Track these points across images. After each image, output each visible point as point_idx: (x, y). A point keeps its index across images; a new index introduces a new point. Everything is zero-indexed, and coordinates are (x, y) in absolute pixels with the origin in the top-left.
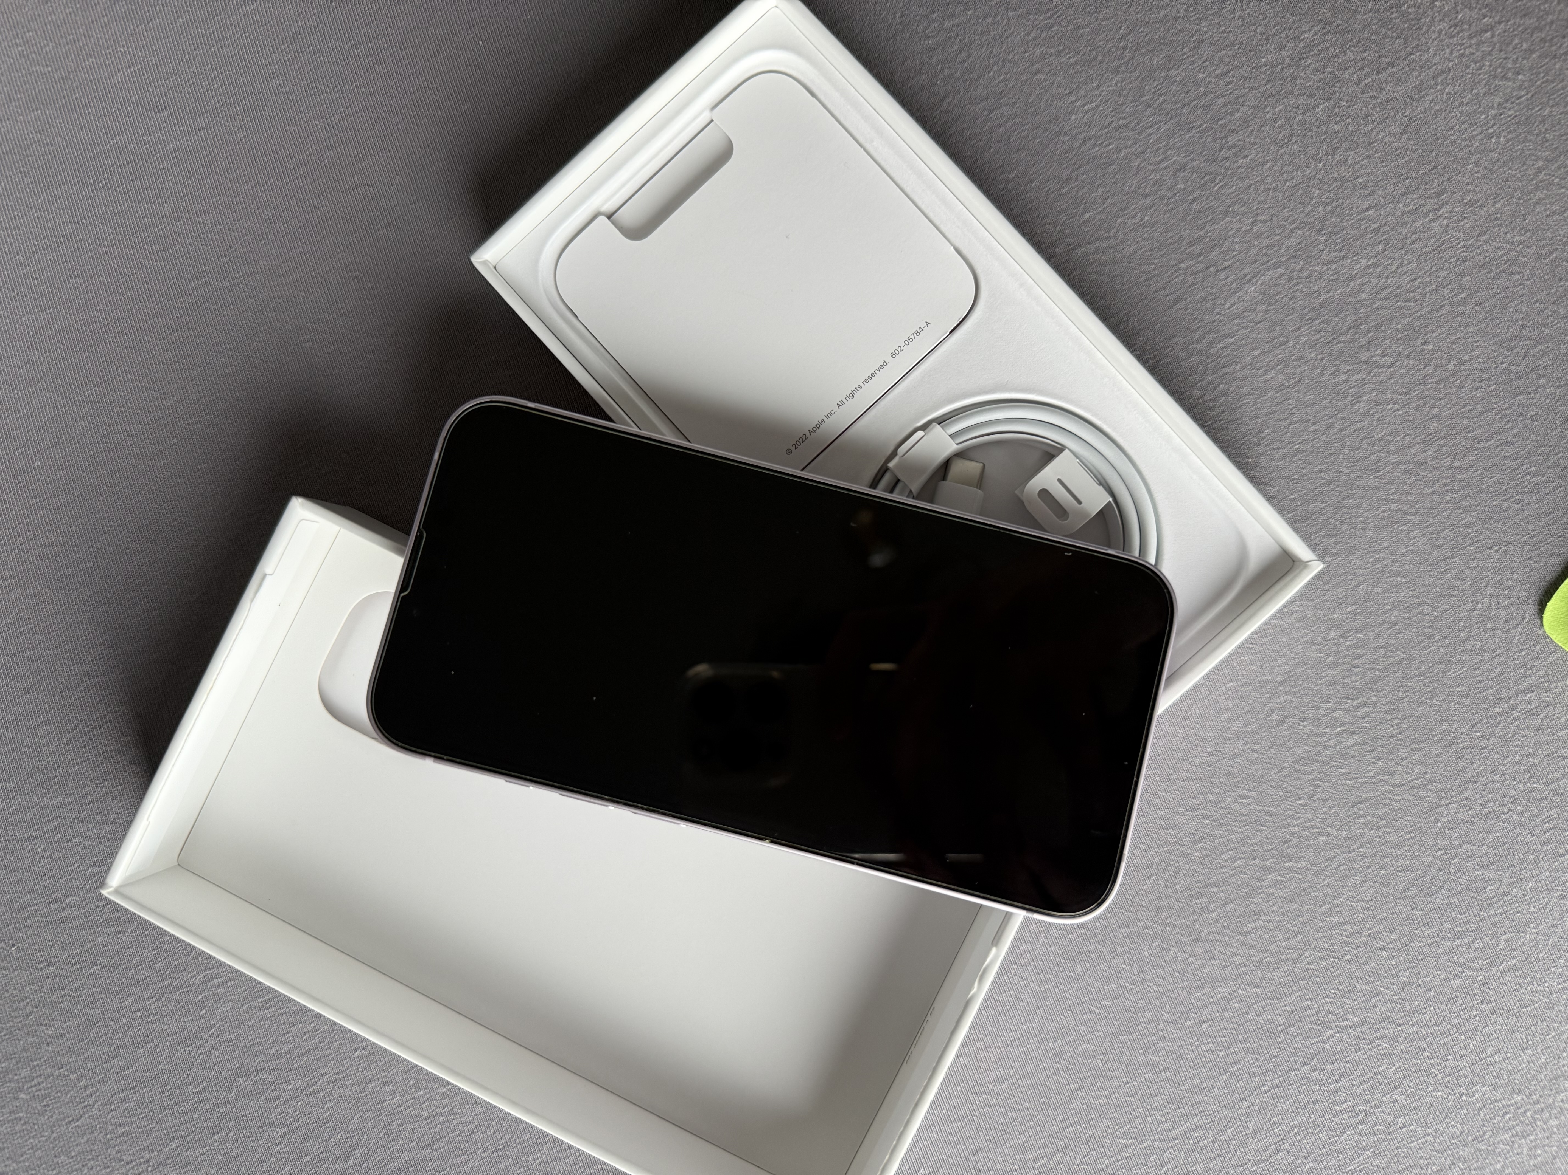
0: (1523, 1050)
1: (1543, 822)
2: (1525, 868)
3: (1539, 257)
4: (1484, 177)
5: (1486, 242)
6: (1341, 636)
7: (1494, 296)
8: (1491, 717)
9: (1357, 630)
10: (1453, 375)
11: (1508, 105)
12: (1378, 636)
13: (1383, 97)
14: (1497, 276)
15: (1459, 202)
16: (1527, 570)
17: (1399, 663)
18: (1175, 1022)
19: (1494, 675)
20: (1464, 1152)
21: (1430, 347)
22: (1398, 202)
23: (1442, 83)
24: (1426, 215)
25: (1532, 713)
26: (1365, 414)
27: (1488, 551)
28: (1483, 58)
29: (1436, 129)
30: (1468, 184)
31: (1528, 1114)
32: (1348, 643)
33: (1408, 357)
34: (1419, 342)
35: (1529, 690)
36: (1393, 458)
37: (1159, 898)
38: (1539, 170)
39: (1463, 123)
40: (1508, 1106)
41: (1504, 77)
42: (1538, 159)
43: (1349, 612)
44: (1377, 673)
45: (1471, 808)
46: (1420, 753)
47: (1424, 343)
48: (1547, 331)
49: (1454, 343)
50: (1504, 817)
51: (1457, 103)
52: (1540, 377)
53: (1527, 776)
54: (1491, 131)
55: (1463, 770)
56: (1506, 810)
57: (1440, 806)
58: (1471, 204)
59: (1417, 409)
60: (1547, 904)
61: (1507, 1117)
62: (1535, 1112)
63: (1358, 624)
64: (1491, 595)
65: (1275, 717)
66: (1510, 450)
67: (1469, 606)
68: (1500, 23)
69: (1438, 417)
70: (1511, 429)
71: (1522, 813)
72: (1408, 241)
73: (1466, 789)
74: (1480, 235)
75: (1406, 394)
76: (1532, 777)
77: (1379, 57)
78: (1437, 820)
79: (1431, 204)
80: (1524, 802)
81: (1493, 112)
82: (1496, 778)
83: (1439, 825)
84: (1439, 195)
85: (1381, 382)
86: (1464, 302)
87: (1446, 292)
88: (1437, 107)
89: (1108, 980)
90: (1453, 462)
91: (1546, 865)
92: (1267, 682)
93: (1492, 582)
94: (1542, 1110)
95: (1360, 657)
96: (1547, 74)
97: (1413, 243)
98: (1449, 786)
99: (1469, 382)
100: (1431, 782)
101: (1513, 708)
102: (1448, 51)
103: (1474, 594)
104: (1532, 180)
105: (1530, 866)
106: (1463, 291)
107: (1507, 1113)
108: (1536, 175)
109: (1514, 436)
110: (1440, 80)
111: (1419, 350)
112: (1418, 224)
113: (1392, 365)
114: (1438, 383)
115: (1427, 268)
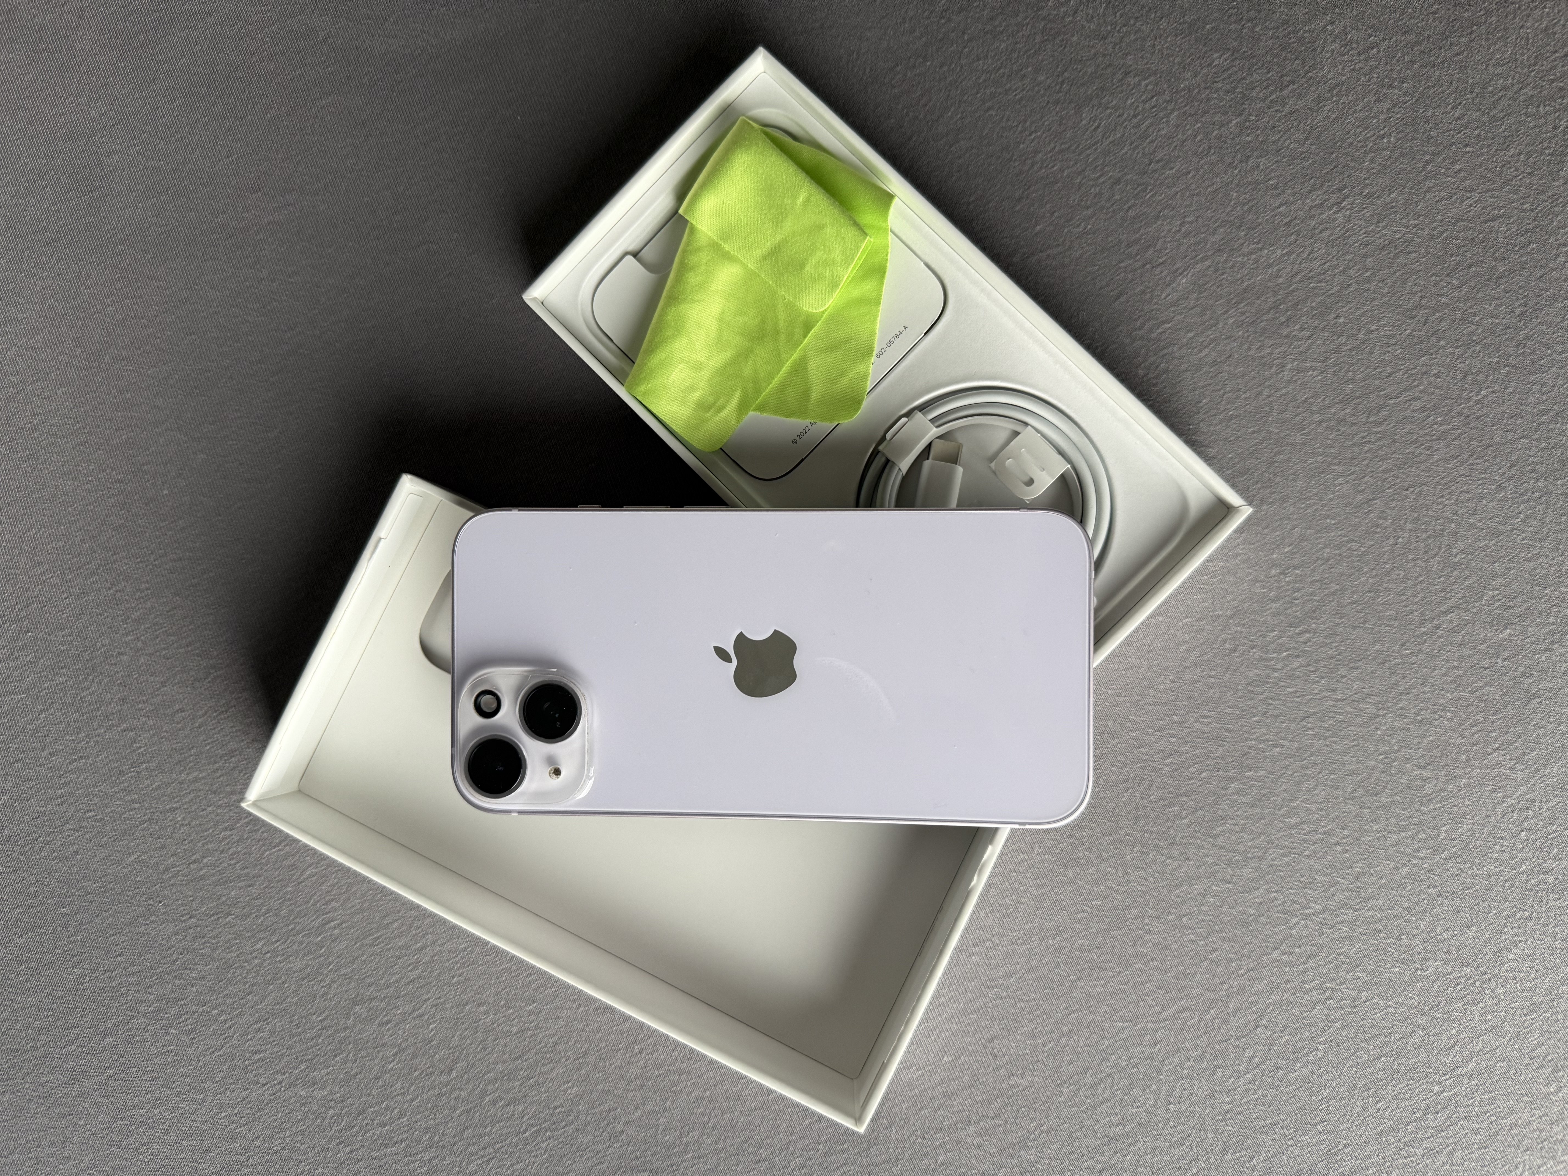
0: (1468, 927)
1: (1471, 726)
2: (1458, 767)
3: (1432, 237)
4: (1380, 172)
5: (1385, 227)
6: (1281, 573)
7: (1395, 273)
8: (1418, 636)
9: (1295, 568)
10: (1363, 343)
11: (1396, 110)
12: (1313, 571)
13: (1287, 109)
14: (1396, 256)
15: (1359, 195)
16: (1440, 507)
17: (1334, 593)
18: (1158, 918)
19: (1417, 599)
20: (1422, 1021)
21: (1342, 320)
22: (1306, 199)
23: (1337, 95)
24: (1331, 208)
25: (1455, 631)
26: (1289, 382)
27: (1405, 492)
28: (1371, 71)
29: (1335, 134)
30: (1365, 179)
31: (1477, 984)
32: (1287, 579)
33: (1323, 329)
34: (1332, 316)
35: (1449, 611)
36: (1317, 418)
37: (1137, 808)
38: (1427, 163)
39: (1358, 127)
40: (1459, 978)
41: (1390, 86)
42: (1426, 153)
43: (1287, 552)
44: (1316, 603)
45: (1406, 717)
46: (1358, 671)
47: (1336, 318)
48: (1443, 300)
49: (1362, 315)
50: (1436, 722)
51: (1351, 111)
52: (1439, 340)
53: (1454, 686)
54: (1382, 132)
55: (1396, 684)
56: (1437, 717)
57: (1379, 716)
58: (1370, 196)
59: (1334, 374)
60: (1480, 797)
61: (1459, 987)
62: (1483, 983)
63: (1295, 562)
64: (1410, 531)
65: (1227, 646)
66: (1418, 404)
67: (1391, 541)
68: (1384, 40)
69: (1353, 380)
70: (1418, 386)
71: (1452, 719)
72: (1317, 231)
73: (1400, 700)
74: (1378, 222)
75: (1323, 361)
76: (1458, 686)
77: (1282, 76)
78: (1377, 729)
79: (1334, 198)
80: (1453, 709)
81: (1383, 117)
82: (1427, 689)
83: (1379, 732)
84: (1340, 190)
85: (1301, 353)
86: (1368, 280)
87: (1352, 272)
88: (1334, 116)
89: (1097, 883)
90: (1368, 418)
91: (1477, 763)
92: (1219, 616)
93: (1411, 518)
94: (1490, 980)
95: (1299, 590)
96: (1427, 81)
97: (1321, 232)
98: (1385, 698)
99: (1377, 348)
100: (1369, 695)
101: (1438, 627)
102: (1340, 67)
103: (1395, 530)
104: (1421, 172)
105: (1463, 765)
106: (1367, 271)
107: (1458, 985)
108: (1424, 168)
109: (1421, 392)
110: (1335, 92)
111: (1332, 323)
112: (1324, 216)
113: (1309, 337)
114: (1351, 350)
115: (1334, 253)
